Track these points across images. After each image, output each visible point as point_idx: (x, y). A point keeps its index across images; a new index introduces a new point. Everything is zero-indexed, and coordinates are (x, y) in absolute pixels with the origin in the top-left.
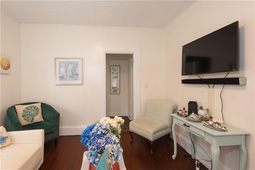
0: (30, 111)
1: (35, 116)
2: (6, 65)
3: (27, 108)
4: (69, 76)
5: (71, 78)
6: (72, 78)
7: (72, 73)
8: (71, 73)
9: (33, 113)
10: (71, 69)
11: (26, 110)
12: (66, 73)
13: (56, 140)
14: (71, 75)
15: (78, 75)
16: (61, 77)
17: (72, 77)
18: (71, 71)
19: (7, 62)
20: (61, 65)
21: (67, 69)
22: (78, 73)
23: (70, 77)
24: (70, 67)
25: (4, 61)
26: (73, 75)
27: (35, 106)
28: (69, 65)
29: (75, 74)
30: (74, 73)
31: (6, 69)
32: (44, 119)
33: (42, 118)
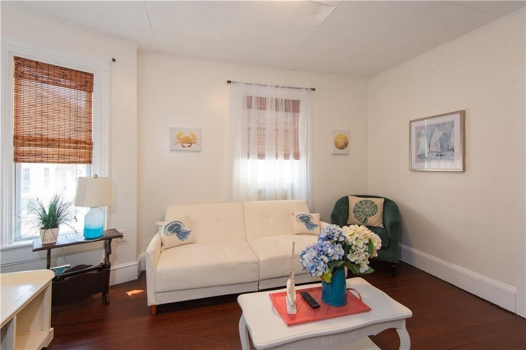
0: (364, 207)
1: (369, 216)
2: (341, 143)
3: (361, 202)
4: (435, 154)
5: (439, 157)
6: (442, 157)
7: (442, 147)
8: (439, 146)
9: (367, 210)
10: (438, 139)
11: (359, 205)
12: (430, 148)
13: (394, 266)
14: (439, 151)
15: (453, 149)
16: (420, 155)
17: (441, 155)
18: (439, 143)
19: (343, 139)
20: (421, 133)
21: (431, 140)
22: (454, 146)
23: (437, 155)
24: (438, 135)
25: (340, 139)
26: (443, 151)
27: (373, 202)
28: (434, 130)
29: (448, 147)
30: (445, 146)
31: (342, 148)
32: (384, 225)
33: (381, 222)
